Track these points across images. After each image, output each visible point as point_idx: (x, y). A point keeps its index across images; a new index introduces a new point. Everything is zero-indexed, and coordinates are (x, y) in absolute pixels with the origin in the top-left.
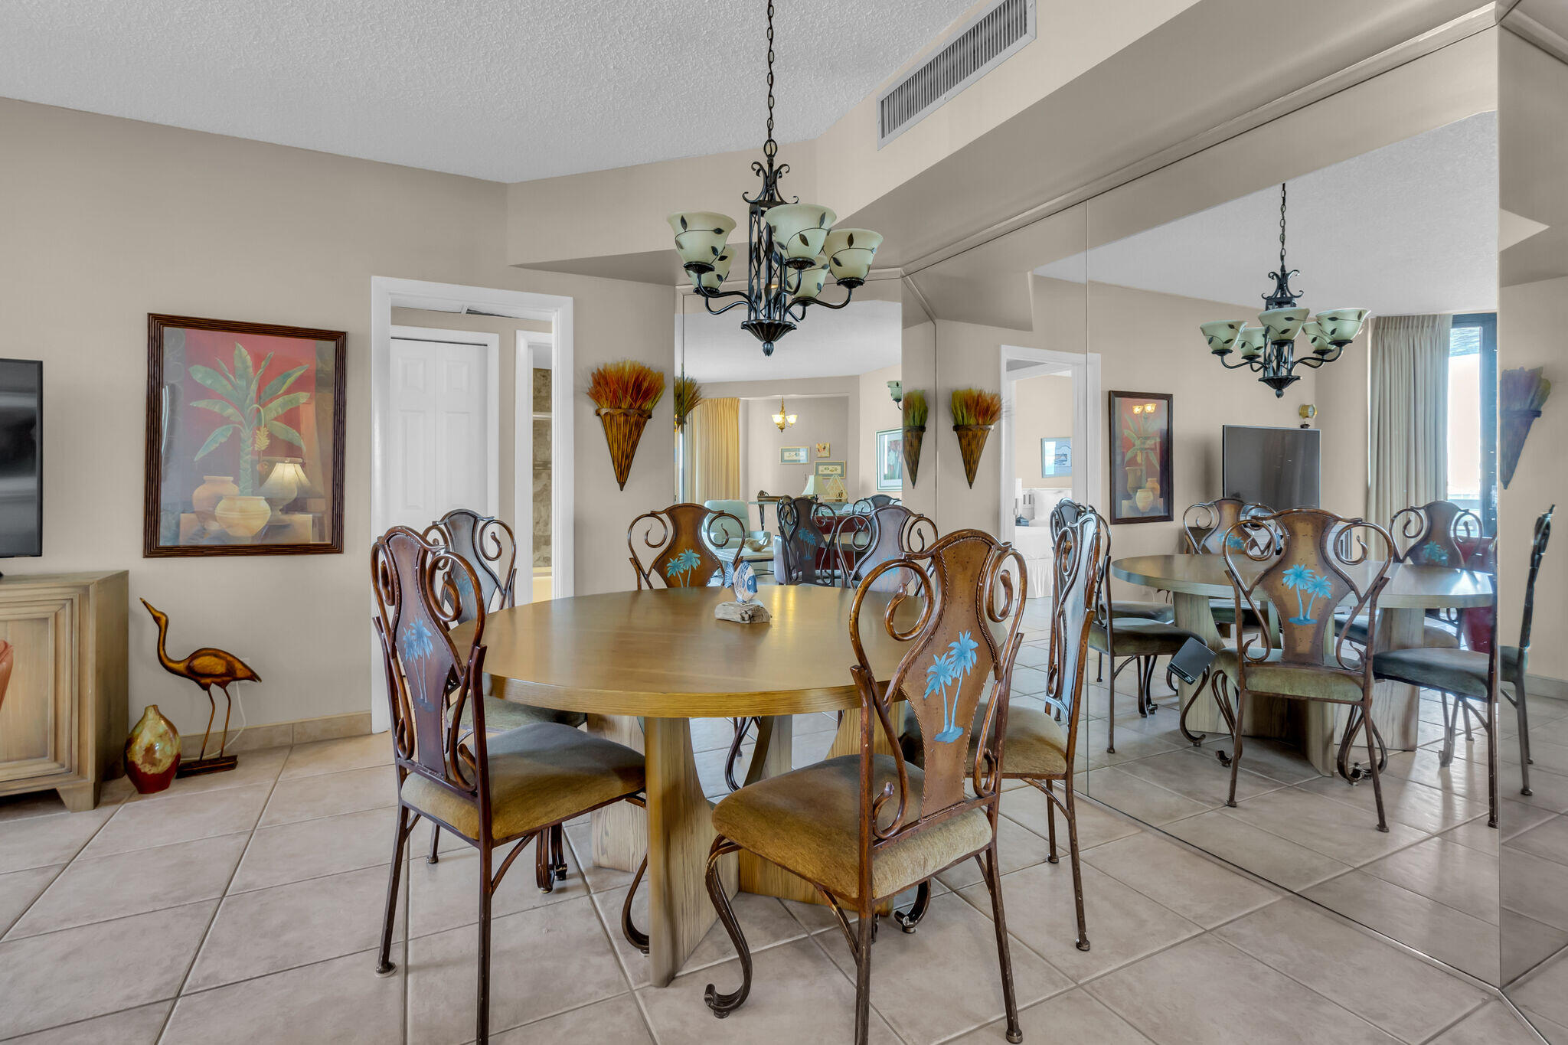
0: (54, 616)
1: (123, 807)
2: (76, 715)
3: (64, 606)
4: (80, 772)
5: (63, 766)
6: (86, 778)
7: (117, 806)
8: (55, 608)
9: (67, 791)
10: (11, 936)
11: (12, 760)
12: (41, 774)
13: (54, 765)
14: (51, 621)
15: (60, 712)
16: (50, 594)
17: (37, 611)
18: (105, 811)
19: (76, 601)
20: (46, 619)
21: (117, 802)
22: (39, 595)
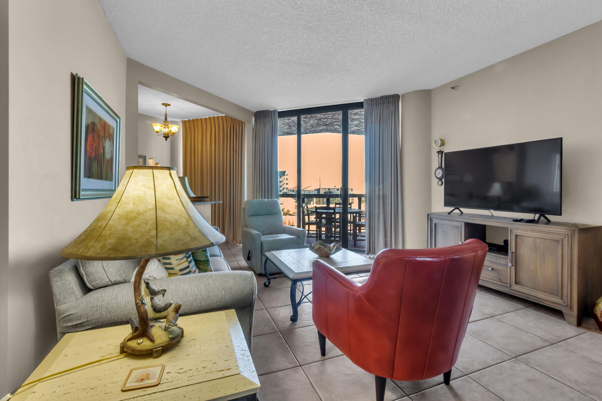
0: (561, 240)
1: (589, 332)
2: (569, 284)
3: (565, 237)
4: (571, 308)
5: (564, 303)
6: (574, 312)
7: (587, 331)
8: (562, 237)
9: (566, 313)
10: (520, 359)
11: (546, 293)
12: (556, 302)
13: (561, 301)
14: (560, 242)
15: (564, 280)
16: (560, 231)
17: (555, 237)
18: (581, 330)
19: (570, 236)
20: (558, 241)
21: (588, 329)
22: (555, 231)
